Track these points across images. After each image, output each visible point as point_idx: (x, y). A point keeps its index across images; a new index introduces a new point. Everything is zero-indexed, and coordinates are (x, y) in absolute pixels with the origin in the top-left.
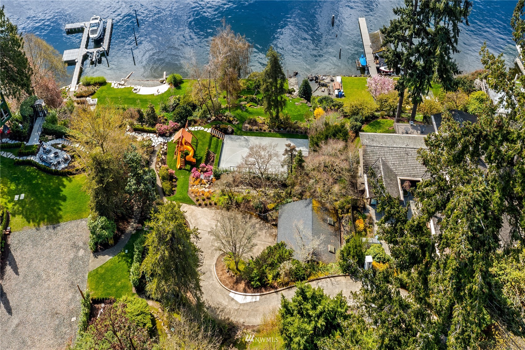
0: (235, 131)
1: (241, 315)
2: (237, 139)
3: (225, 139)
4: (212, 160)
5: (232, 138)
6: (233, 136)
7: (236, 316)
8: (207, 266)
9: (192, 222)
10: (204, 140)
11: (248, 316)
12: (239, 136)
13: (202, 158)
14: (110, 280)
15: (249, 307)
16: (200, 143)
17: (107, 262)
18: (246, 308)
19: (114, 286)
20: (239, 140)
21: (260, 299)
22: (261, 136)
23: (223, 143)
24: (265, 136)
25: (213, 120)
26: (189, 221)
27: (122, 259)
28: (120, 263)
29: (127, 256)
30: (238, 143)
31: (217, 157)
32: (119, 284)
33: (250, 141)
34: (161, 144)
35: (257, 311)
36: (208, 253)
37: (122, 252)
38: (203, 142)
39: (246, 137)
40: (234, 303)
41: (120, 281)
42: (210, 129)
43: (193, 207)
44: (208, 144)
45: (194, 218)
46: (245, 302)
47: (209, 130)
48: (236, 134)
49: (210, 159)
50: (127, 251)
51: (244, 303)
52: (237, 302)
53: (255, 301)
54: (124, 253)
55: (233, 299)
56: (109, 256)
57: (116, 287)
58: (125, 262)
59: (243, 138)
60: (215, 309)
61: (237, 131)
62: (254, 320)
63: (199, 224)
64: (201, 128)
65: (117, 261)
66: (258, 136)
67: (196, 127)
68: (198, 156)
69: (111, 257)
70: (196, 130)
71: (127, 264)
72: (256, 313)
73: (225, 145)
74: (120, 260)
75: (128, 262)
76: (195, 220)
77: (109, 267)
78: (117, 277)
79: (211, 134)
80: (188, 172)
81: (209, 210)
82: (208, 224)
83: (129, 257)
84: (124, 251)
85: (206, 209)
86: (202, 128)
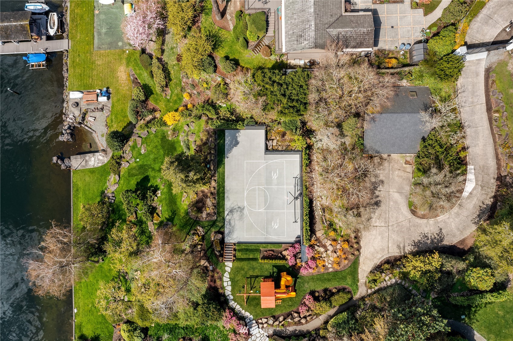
0: (217, 230)
1: (488, 183)
2: (230, 224)
3: (231, 241)
4: (272, 253)
5: (230, 232)
6: (226, 231)
7: (488, 188)
8: (431, 229)
9: (381, 256)
10: (246, 268)
11: (489, 175)
12: (226, 223)
13: (274, 266)
14: (499, 324)
15: (480, 176)
16: (251, 273)
17: (482, 335)
18: (480, 178)
19: (503, 317)
20: (232, 222)
21: (473, 165)
22: (224, 193)
23: (239, 243)
24: (224, 187)
25: (209, 262)
26: (380, 261)
27: (473, 319)
28: (479, 319)
29: (469, 314)
30: (237, 222)
31: (265, 247)
32: (501, 313)
33: (232, 206)
34: (263, 328)
35: (484, 166)
36: (415, 230)
37: (465, 322)
38: (249, 270)
39: (226, 213)
40: (475, 191)
41: (498, 313)
42: (226, 263)
43: (361, 259)
44: (251, 262)
45: (375, 256)
46: (474, 180)
47: (229, 265)
48: (223, 227)
49: (273, 255)
50: (463, 317)
51: (476, 180)
52: (474, 189)
53: (474, 169)
54: (466, 319)
55: (471, 193)
56: (474, 334)
57: (505, 315)
58: (476, 314)
59: (228, 217)
60: (481, 210)
61: (217, 226)
62: (492, 168)
63: (381, 247)
64: (226, 277)
65: (478, 323)
66: (224, 196)
67: (225, 284)
68: (271, 271)
69: (475, 332)
70: (230, 283)
71: (479, 310)
72: (486, 168)
73: (242, 240)
74: (475, 321)
75: (475, 311)
76: (377, 253)
77: (487, 330)
78: (494, 317)
79: (234, 260)
80: (298, 280)
81: (363, 239)
82: (380, 237)
83: (470, 312)
84: (464, 319)
85: (362, 243)
86: (225, 275)
